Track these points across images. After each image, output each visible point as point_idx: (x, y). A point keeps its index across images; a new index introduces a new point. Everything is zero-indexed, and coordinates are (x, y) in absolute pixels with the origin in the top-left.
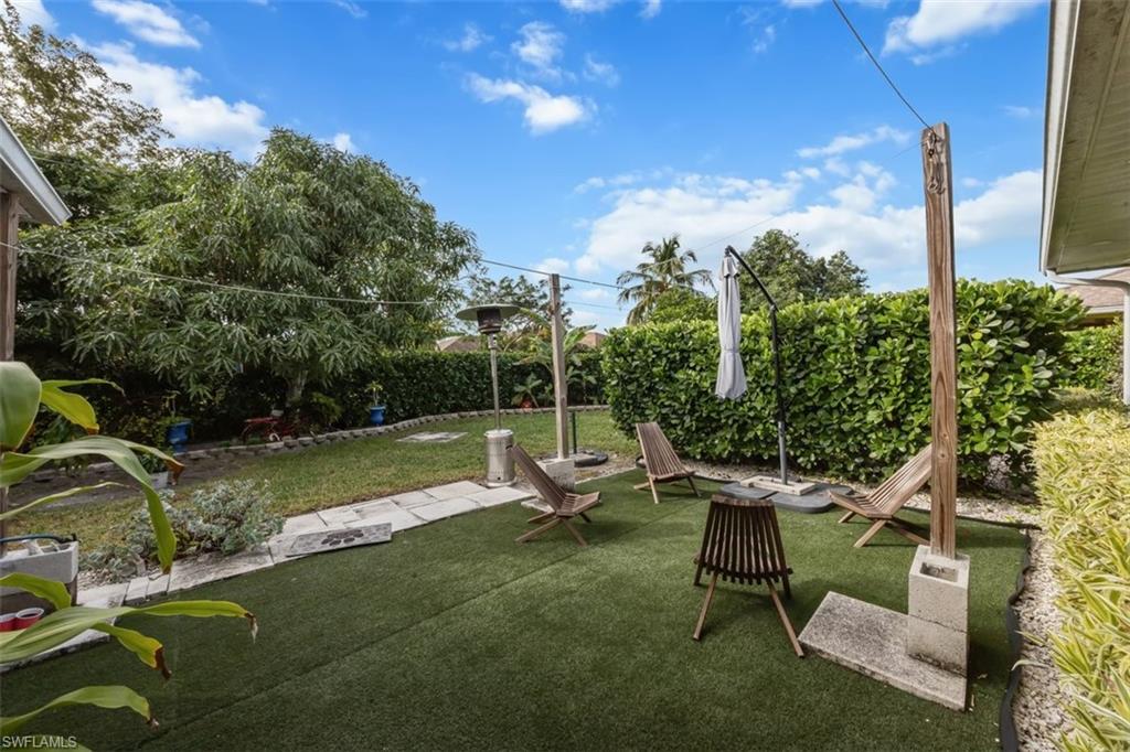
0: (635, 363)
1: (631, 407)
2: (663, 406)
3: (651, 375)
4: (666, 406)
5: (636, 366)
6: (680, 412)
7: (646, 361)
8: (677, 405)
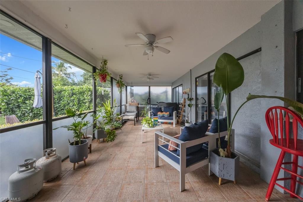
0: (12, 98)
1: (11, 112)
2: (22, 111)
3: (18, 102)
4: (23, 111)
5: (13, 99)
6: (28, 112)
7: (16, 98)
8: (27, 110)
